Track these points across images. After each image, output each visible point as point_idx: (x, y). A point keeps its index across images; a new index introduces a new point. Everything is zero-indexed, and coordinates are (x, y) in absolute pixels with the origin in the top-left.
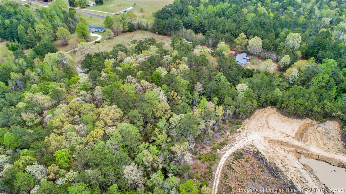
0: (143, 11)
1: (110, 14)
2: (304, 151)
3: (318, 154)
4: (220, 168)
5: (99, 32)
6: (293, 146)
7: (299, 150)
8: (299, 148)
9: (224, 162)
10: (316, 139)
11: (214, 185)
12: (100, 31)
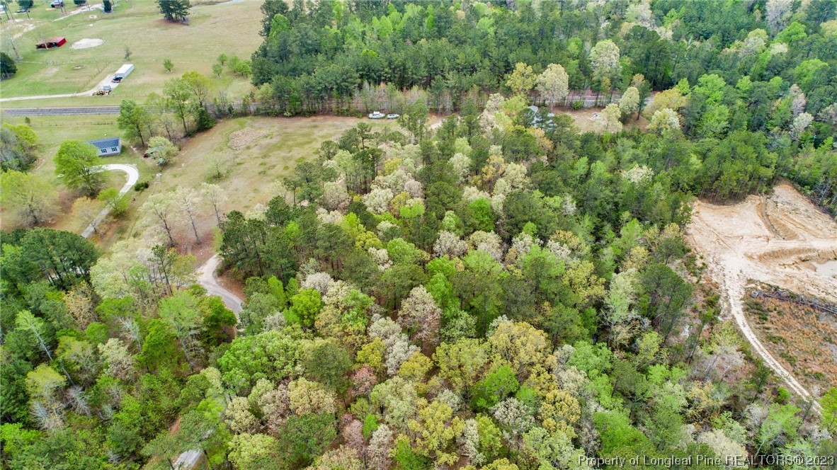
0: (175, 67)
1: (76, 97)
2: (810, 254)
3: (831, 250)
4: (762, 351)
5: (108, 156)
6: (791, 252)
7: (803, 256)
8: (799, 251)
9: (754, 336)
10: (798, 226)
11: (792, 386)
12: (109, 151)
